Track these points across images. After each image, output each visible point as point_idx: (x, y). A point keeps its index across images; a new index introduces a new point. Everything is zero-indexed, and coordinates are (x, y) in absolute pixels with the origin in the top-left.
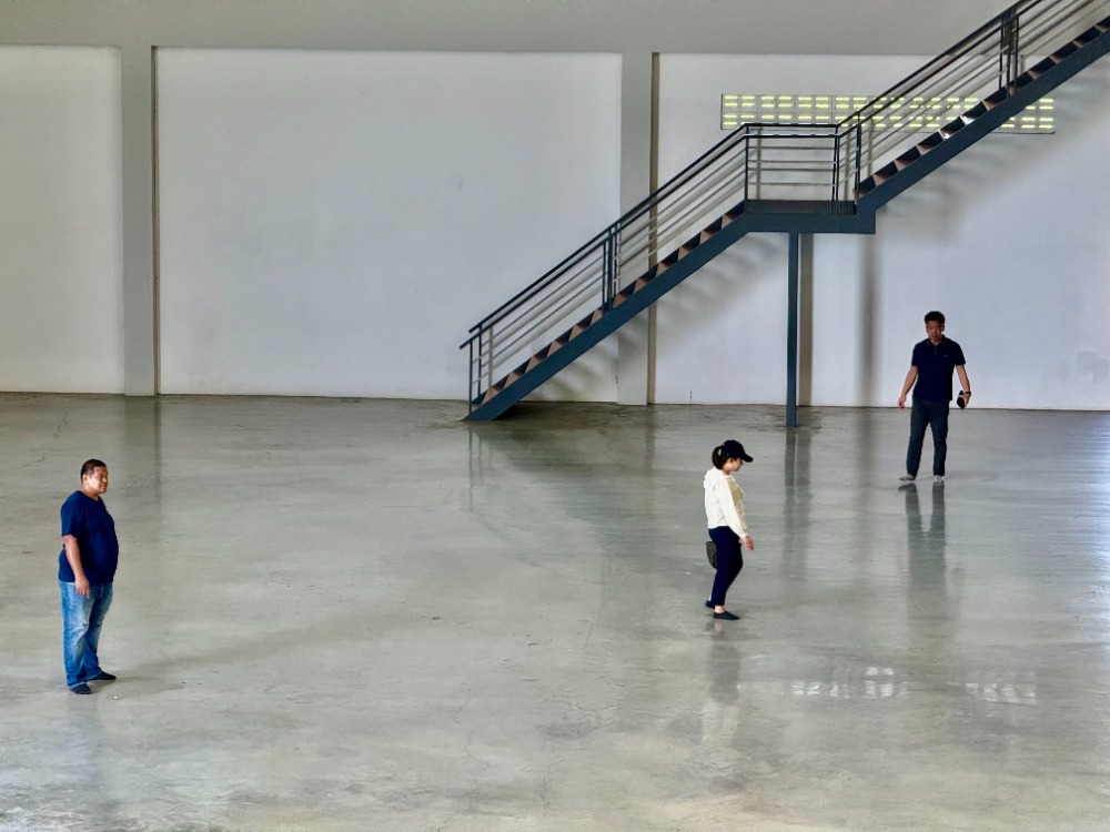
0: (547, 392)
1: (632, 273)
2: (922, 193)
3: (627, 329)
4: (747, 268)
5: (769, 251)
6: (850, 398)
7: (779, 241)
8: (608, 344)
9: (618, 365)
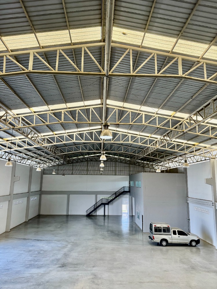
0: (90, 214)
1: (95, 207)
2: (111, 203)
3: (95, 211)
4: (102, 207)
5: (103, 206)
6: (107, 215)
7: (103, 205)
8: (94, 212)
9: (94, 213)
